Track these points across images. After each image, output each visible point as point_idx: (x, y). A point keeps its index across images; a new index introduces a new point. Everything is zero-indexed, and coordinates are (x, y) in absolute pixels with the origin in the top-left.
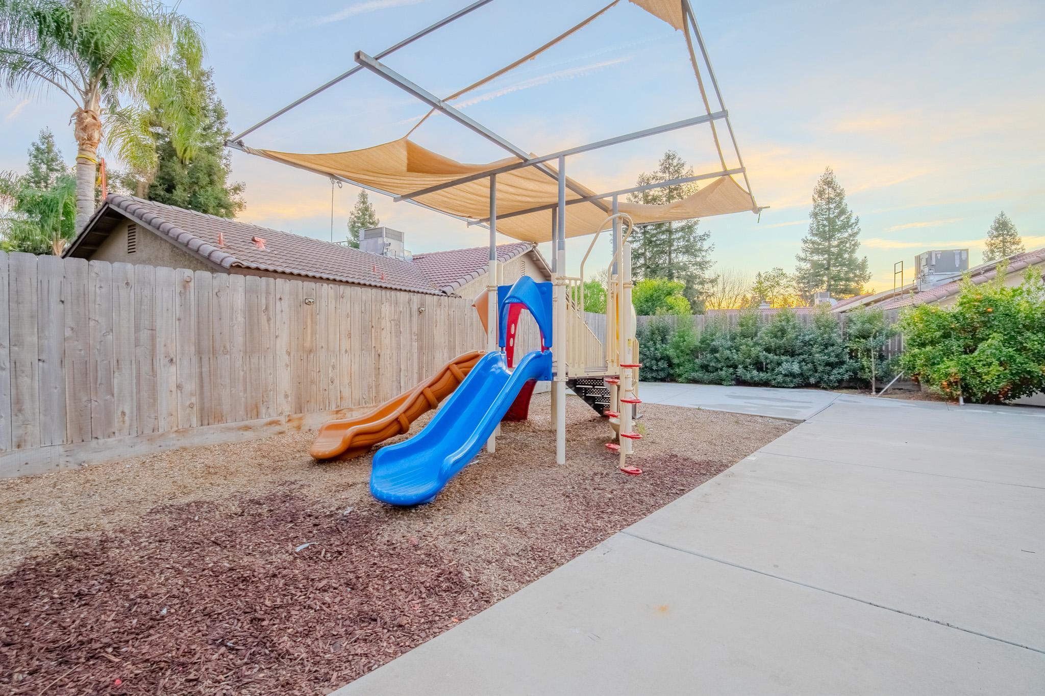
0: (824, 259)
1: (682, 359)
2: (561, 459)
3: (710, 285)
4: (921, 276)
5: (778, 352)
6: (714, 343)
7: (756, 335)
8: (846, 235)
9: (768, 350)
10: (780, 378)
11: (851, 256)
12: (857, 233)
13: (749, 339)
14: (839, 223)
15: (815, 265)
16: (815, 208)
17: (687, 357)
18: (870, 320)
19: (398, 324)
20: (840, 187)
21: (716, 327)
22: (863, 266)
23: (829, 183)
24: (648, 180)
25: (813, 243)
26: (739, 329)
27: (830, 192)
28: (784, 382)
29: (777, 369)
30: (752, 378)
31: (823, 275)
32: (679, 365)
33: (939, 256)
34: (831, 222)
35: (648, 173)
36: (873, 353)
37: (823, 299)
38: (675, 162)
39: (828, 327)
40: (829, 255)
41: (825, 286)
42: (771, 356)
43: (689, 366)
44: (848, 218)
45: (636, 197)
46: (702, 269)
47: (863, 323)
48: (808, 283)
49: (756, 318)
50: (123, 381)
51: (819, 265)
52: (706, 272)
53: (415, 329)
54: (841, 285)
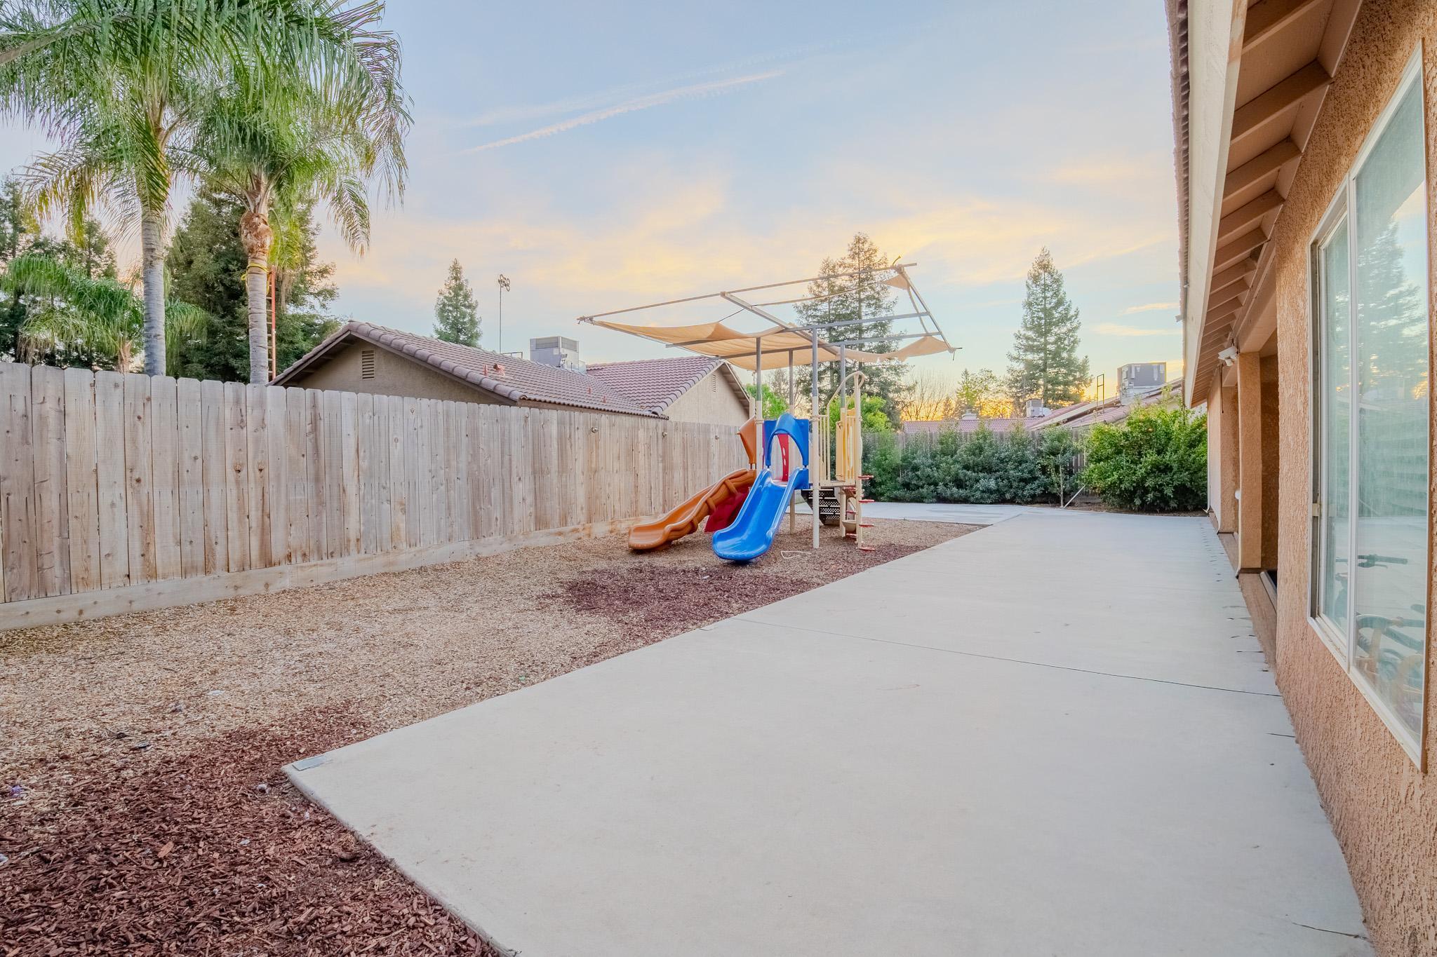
0: (1040, 359)
1: (884, 478)
2: (816, 544)
3: (906, 393)
4: (1123, 390)
5: (976, 469)
6: (915, 461)
7: (955, 453)
8: (1064, 330)
9: (967, 467)
10: (978, 494)
11: (1070, 356)
12: (1076, 328)
13: (949, 457)
14: (1057, 315)
15: (1030, 365)
16: (1029, 297)
17: (889, 476)
18: (1059, 439)
19: (649, 448)
20: (1057, 272)
21: (917, 445)
22: (1083, 368)
23: (1045, 267)
24: (834, 267)
25: (1028, 338)
26: (939, 447)
27: (1046, 278)
28: (982, 498)
29: (975, 486)
30: (952, 495)
31: (1038, 379)
32: (880, 484)
33: (1138, 369)
34: (1047, 312)
35: (835, 258)
36: (1061, 469)
37: (1035, 409)
38: (866, 246)
39: (1022, 444)
40: (1046, 354)
41: (1041, 391)
42: (969, 473)
43: (890, 484)
44: (1067, 309)
45: (819, 286)
46: (897, 374)
47: (1052, 441)
48: (1021, 387)
49: (955, 436)
50: (496, 493)
51: (1034, 366)
52: (902, 378)
53: (660, 452)
54: (1058, 390)
